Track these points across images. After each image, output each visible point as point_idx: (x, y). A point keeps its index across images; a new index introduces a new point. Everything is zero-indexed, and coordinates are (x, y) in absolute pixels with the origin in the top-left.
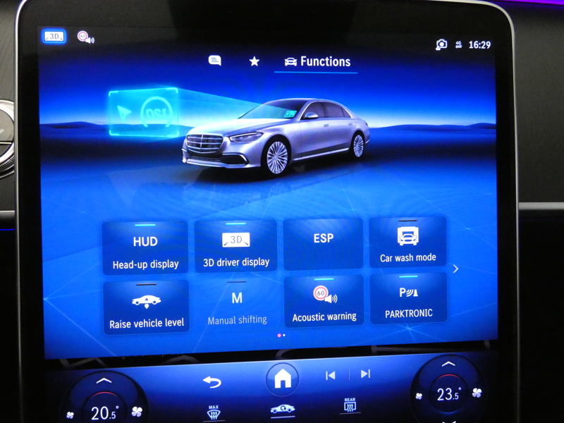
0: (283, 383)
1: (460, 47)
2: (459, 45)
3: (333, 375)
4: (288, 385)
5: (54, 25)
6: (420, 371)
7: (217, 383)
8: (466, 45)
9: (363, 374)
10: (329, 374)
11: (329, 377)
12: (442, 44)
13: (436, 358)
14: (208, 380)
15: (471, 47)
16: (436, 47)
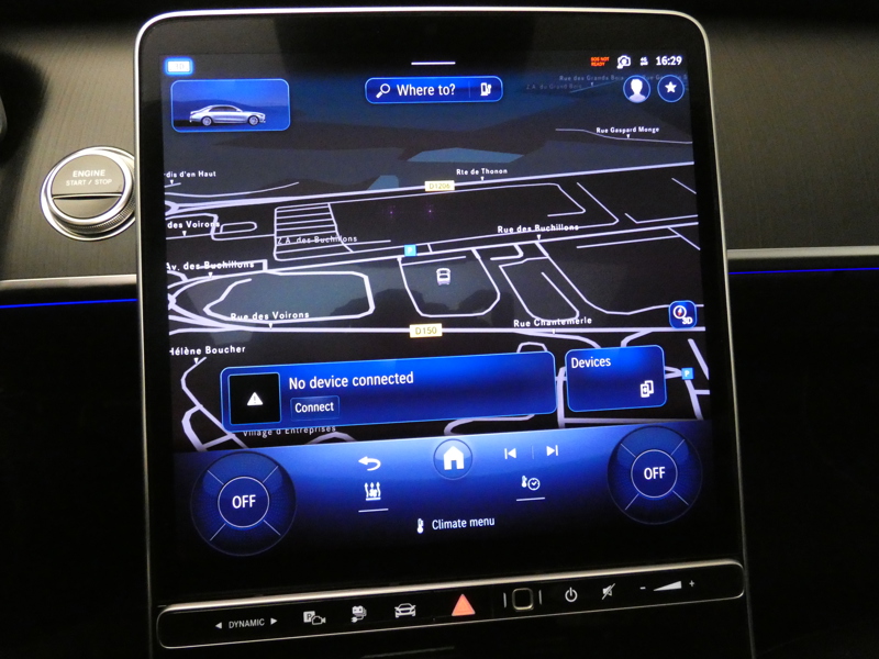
0: (454, 463)
1: (646, 64)
2: (644, 62)
3: (513, 454)
4: (460, 466)
5: (179, 53)
6: (618, 446)
7: (375, 465)
8: (652, 61)
9: (550, 451)
10: (508, 451)
11: (509, 456)
12: (624, 62)
13: (636, 430)
14: (365, 461)
15: (659, 64)
16: (617, 64)
